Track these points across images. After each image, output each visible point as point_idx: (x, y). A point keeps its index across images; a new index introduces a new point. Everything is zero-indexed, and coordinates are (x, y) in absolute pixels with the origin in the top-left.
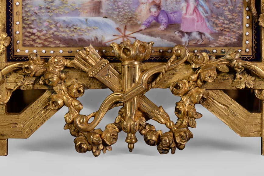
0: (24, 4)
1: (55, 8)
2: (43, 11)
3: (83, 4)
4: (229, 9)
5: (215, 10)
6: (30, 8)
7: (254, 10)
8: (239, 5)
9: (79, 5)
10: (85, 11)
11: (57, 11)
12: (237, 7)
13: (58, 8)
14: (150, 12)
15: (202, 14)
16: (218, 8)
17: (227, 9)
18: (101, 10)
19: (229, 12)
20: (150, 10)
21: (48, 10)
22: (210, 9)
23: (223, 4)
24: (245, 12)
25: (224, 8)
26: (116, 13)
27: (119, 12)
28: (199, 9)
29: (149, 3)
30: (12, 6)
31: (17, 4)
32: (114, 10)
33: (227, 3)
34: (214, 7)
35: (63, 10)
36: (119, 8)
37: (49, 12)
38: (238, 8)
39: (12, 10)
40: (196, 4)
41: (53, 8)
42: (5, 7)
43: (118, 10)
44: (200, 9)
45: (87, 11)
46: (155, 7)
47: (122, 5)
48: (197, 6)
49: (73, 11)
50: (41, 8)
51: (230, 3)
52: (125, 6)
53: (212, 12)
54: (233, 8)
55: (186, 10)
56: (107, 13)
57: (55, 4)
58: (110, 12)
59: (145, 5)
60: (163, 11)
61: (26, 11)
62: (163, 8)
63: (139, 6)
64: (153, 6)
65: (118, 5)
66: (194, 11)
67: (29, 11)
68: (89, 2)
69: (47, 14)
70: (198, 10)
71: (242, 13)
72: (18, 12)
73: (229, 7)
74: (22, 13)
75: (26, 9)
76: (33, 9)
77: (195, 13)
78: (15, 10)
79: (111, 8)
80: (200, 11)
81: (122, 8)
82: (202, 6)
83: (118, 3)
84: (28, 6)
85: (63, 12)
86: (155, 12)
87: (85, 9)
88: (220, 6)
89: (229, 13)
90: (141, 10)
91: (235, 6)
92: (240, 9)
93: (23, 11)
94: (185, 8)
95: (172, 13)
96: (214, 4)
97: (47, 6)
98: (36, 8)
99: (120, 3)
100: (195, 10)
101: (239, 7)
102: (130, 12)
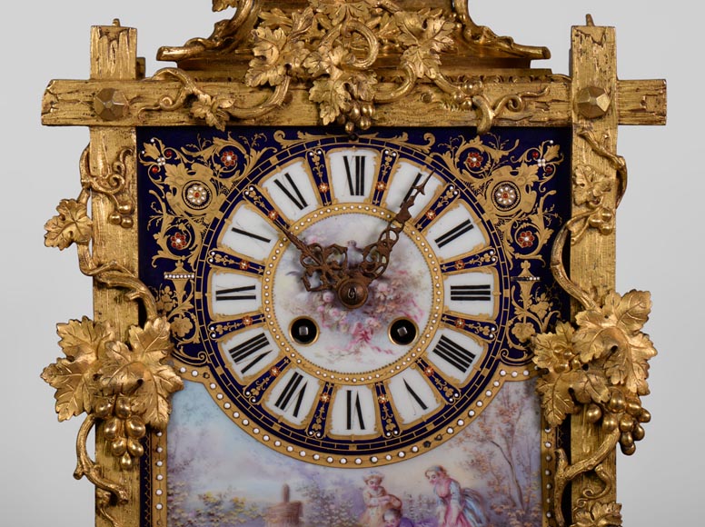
0: (170, 507)
1: (223, 515)
2: (202, 518)
3: (270, 508)
4: (518, 515)
5: (494, 517)
6: (180, 514)
7: (559, 517)
8: (534, 509)
9: (264, 509)
10: (274, 520)
11: (226, 520)
12: (531, 512)
13: (228, 514)
14: (384, 521)
15: (471, 524)
16: (499, 513)
17: (514, 514)
18: (300, 518)
19: (518, 520)
20: (383, 517)
21: (211, 518)
22: (485, 515)
23: (508, 507)
24: (544, 520)
25: (509, 514)
26: (327, 522)
27: (331, 521)
28: (467, 516)
29: (382, 507)
30: (150, 510)
31: (159, 506)
32: (324, 517)
33: (515, 505)
34: (492, 512)
35: (236, 518)
36: (331, 514)
37: (212, 521)
38: (533, 514)
39: (150, 517)
40: (461, 508)
41: (219, 514)
42: (138, 514)
43: (329, 518)
44: (469, 515)
45: (276, 519)
46: (392, 512)
47: (336, 509)
48: (464, 510)
49: (253, 519)
50: (199, 515)
51: (520, 506)
52: (340, 511)
53: (488, 520)
54: (524, 513)
55: (445, 518)
56: (311, 522)
57: (222, 507)
58: (316, 521)
59: (375, 509)
60: (407, 518)
61: (173, 519)
62: (405, 515)
63: (364, 511)
64: (388, 511)
65: (330, 510)
66: (459, 518)
67: (179, 519)
68: (281, 505)
69: (210, 523)
70: (465, 518)
71: (541, 521)
72: (160, 520)
73: (518, 511)
74: (167, 522)
75: (174, 516)
76: (185, 515)
77: (460, 522)
78: (156, 517)
79: (317, 514)
80: (469, 520)
81: (337, 515)
82: (472, 511)
83: (329, 505)
84: (178, 511)
85: (237, 520)
86: (393, 521)
87: (274, 516)
88: (502, 510)
89: (518, 522)
90: (369, 518)
91: (528, 511)
92: (536, 515)
93: (169, 519)
94: (442, 515)
95: (420, 523)
96: (492, 508)
97: (209, 511)
98: (190, 515)
99: (332, 507)
100: (461, 516)
101: (534, 511)
102: (350, 522)
